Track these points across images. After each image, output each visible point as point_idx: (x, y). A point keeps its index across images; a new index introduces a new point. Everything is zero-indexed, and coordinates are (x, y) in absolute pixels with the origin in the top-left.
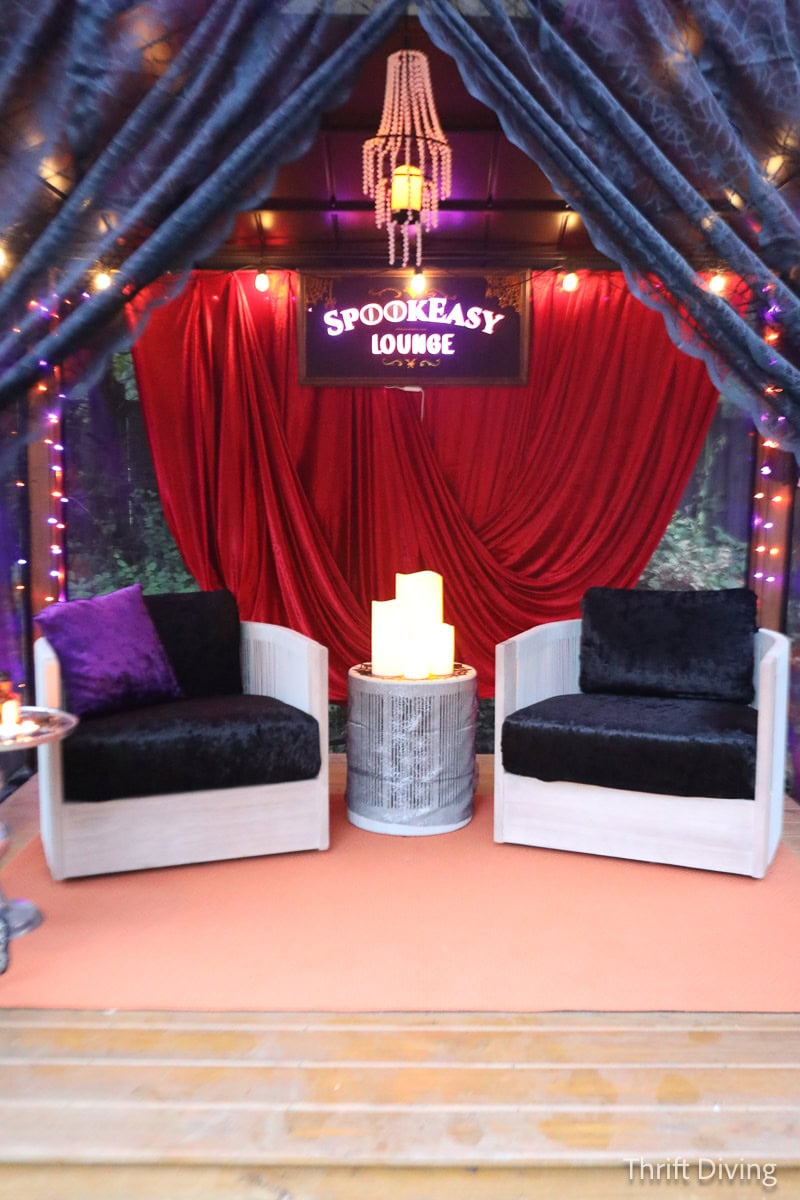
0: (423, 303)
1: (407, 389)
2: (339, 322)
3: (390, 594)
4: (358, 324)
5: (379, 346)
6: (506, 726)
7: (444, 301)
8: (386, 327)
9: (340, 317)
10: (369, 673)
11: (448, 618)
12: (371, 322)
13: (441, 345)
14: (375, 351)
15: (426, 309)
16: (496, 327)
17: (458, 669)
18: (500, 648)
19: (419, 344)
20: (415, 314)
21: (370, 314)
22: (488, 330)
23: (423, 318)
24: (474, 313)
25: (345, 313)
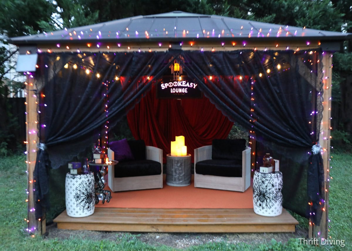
0: (181, 82)
1: (178, 99)
2: (164, 86)
3: (174, 140)
4: (168, 87)
5: (173, 91)
6: (196, 165)
7: (185, 82)
8: (173, 87)
9: (164, 85)
10: (171, 155)
11: (185, 145)
12: (171, 86)
13: (185, 91)
14: (171, 92)
15: (182, 84)
16: (196, 87)
17: (188, 154)
18: (195, 150)
19: (180, 90)
20: (180, 84)
21: (170, 84)
22: (194, 87)
23: (181, 85)
24: (191, 84)
25: (165, 84)
